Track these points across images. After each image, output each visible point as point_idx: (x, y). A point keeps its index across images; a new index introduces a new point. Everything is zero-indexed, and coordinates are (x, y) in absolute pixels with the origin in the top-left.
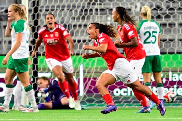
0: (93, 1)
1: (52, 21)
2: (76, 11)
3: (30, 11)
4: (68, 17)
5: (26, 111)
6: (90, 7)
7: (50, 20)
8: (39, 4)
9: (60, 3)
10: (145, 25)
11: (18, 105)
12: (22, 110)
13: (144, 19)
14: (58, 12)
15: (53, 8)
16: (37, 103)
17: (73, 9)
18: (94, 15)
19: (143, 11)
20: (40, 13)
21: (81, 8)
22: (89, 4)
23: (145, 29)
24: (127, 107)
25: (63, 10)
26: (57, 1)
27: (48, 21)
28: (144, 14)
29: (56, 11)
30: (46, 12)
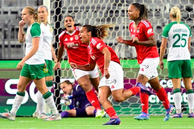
0: (120, 2)
1: (71, 24)
2: (101, 13)
3: (52, 12)
4: (92, 19)
5: (48, 119)
6: (115, 8)
7: (69, 22)
8: (62, 5)
9: (84, 4)
10: (174, 27)
11: (40, 113)
12: (43, 118)
13: (173, 21)
14: (82, 13)
15: (77, 10)
16: (59, 111)
17: (98, 11)
18: (120, 17)
19: (172, 12)
20: (62, 14)
21: (106, 9)
22: (115, 5)
23: (174, 32)
24: (156, 115)
25: (87, 11)
26: (81, 2)
27: (66, 23)
28: (173, 15)
29: (80, 12)
30: (69, 13)
